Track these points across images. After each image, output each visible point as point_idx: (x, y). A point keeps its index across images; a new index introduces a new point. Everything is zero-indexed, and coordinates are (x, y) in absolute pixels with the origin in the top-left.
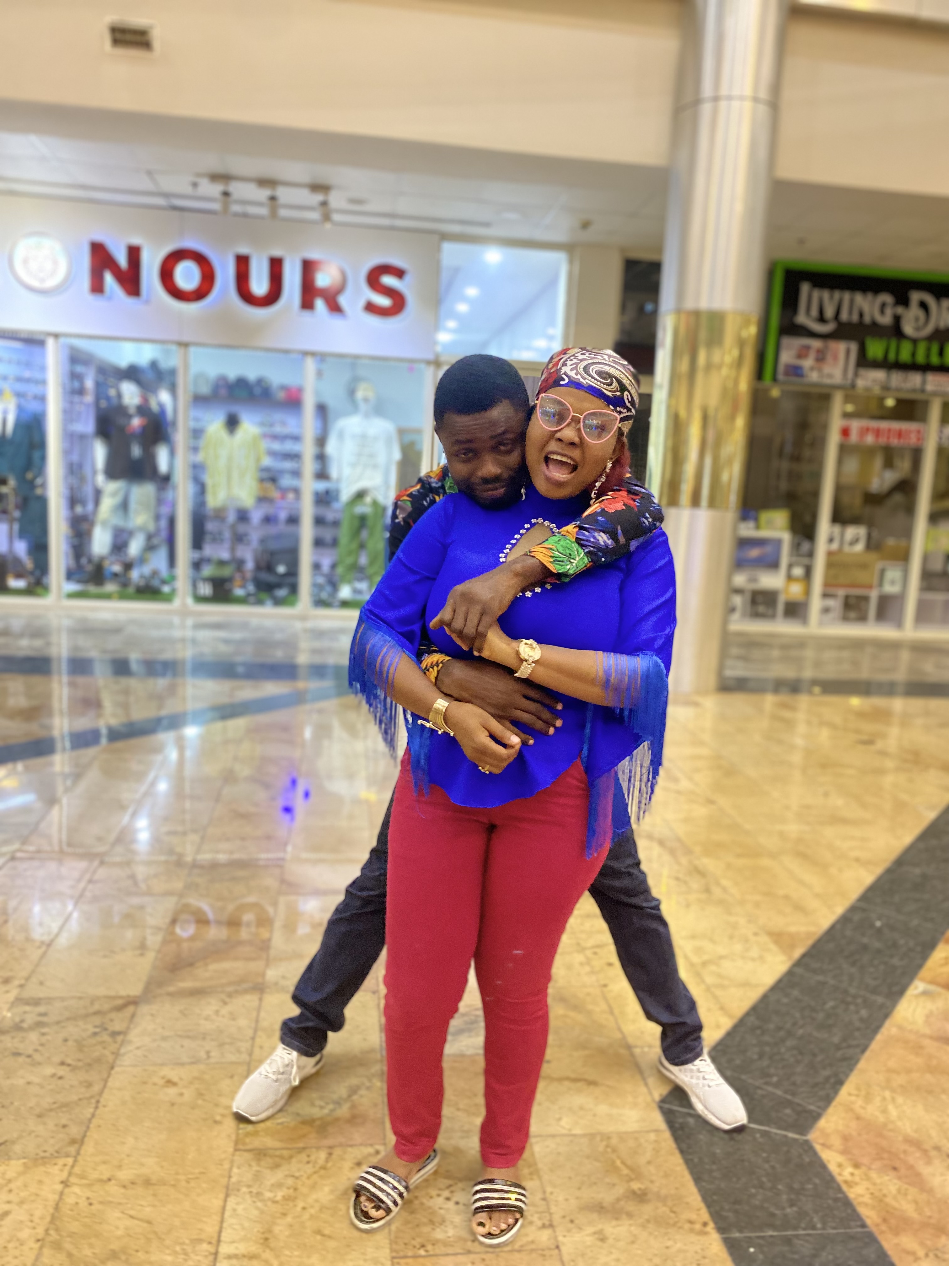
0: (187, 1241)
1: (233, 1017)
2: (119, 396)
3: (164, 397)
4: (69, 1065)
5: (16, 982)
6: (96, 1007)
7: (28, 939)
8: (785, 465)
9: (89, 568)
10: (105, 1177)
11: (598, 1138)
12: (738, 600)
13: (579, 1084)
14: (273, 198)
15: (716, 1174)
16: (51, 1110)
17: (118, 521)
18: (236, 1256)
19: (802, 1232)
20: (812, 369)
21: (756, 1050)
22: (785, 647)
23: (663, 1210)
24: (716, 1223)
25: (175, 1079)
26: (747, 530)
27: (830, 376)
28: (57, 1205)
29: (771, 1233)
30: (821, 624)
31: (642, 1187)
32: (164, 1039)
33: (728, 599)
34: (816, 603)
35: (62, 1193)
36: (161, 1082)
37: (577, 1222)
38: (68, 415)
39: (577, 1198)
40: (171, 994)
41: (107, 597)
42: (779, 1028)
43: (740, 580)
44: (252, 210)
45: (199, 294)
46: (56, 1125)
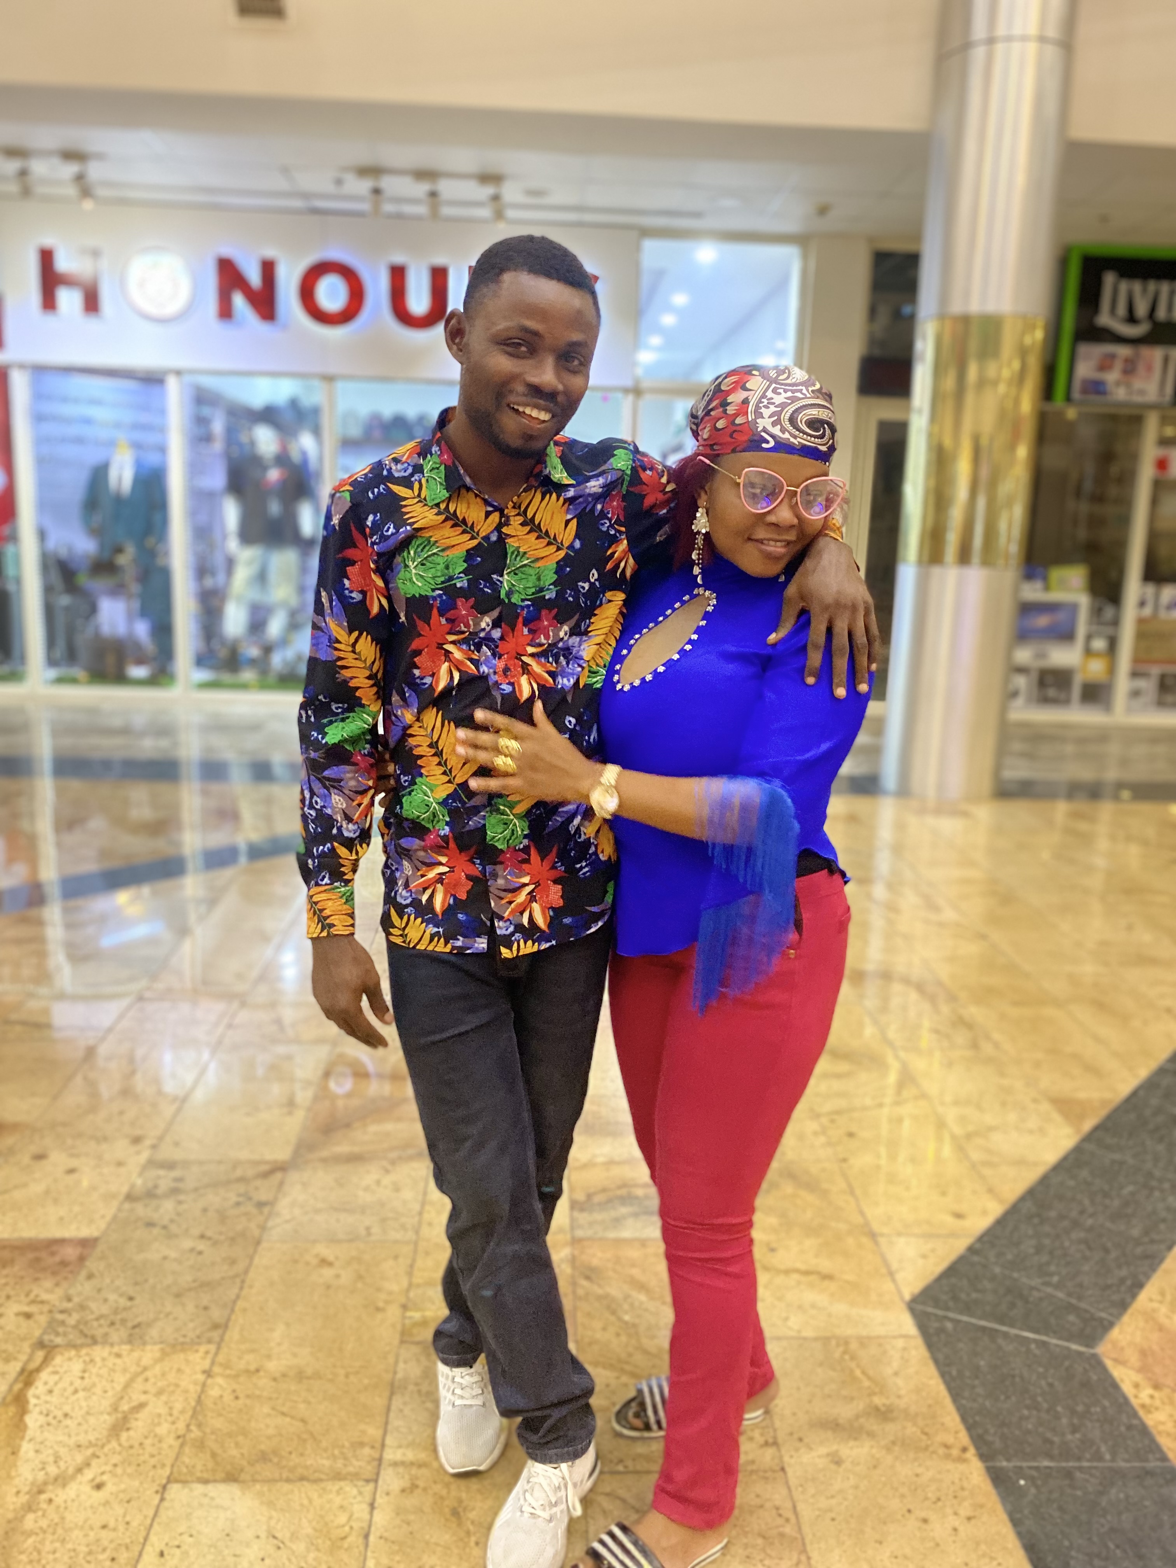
0: (347, 1444)
1: (397, 1189)
2: (253, 443)
3: (306, 442)
4: (210, 1239)
5: (148, 1142)
6: (239, 1173)
7: (160, 1093)
8: (1084, 508)
9: (223, 653)
10: (252, 1368)
11: (834, 1342)
12: (1021, 682)
13: (812, 1278)
14: (433, 194)
15: (980, 1390)
16: (190, 1290)
17: (254, 595)
18: (403, 1463)
19: (1085, 1464)
20: (1118, 384)
21: (1033, 1242)
22: (1081, 741)
23: (911, 1430)
24: (977, 1448)
25: (331, 1258)
26: (1033, 592)
27: (1142, 392)
28: (199, 1397)
29: (1046, 1463)
30: (1129, 710)
31: (887, 1402)
32: (317, 1211)
33: (1007, 680)
34: (1123, 684)
35: (204, 1385)
36: (315, 1261)
37: (806, 1440)
38: (194, 468)
39: (807, 1412)
40: (324, 1160)
41: (243, 687)
42: (1062, 1217)
43: (1024, 655)
44: (409, 209)
45: (347, 315)
46: (197, 1307)
